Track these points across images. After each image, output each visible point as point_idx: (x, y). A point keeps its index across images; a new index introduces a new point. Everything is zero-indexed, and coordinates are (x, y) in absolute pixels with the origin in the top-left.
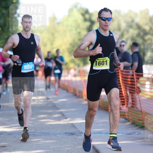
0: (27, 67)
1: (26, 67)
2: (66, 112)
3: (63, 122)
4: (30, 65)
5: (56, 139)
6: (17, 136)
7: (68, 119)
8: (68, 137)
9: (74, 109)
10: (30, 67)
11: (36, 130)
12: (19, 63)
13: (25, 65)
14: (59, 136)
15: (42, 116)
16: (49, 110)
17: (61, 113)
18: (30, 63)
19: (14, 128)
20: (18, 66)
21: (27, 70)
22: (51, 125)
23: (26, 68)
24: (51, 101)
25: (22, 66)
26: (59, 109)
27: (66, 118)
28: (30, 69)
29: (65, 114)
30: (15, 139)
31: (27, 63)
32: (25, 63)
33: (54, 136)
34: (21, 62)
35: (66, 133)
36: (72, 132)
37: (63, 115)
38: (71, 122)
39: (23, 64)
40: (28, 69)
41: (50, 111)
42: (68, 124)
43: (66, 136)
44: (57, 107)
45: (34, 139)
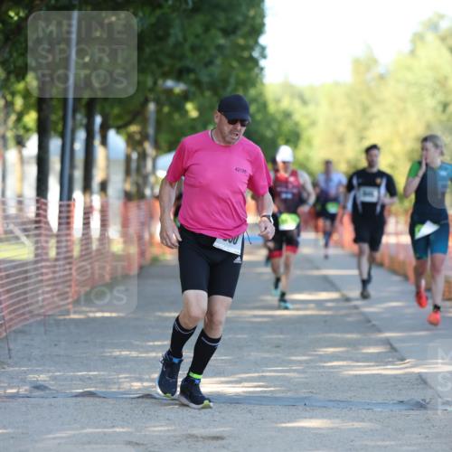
2: (402, 340)
3: (389, 371)
5: (370, 420)
7: (407, 361)
8: (407, 416)
11: (311, 392)
14: (379, 410)
15: (331, 350)
16: (351, 332)
17: (388, 342)
19: (246, 384)
22: (356, 376)
26: (380, 331)
29: (397, 345)
30: (250, 415)
33: (364, 411)
35: (402, 402)
36: (419, 400)
37: (394, 349)
38: (416, 370)
41: (354, 336)
42: (406, 374)
43: (400, 410)
44: (374, 325)
45: (305, 418)
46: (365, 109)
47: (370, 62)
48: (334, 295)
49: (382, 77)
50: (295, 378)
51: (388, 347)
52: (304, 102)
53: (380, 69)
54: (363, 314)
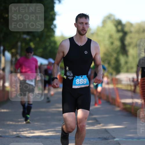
0: (80, 81)
1: (78, 81)
3: (96, 127)
4: (83, 79)
8: (101, 142)
9: (107, 116)
10: (84, 81)
12: (69, 76)
13: (77, 78)
18: (83, 76)
20: (69, 79)
21: (79, 85)
23: (78, 83)
25: (73, 79)
27: (100, 124)
28: (83, 84)
31: (80, 77)
32: (77, 77)
33: (88, 141)
34: (72, 75)
35: (100, 138)
37: (97, 121)
39: (75, 77)
40: (81, 83)
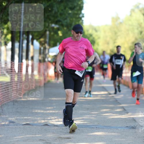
2: (127, 107)
3: (124, 116)
5: (117, 132)
6: (81, 128)
7: (129, 113)
8: (129, 131)
11: (99, 124)
14: (120, 129)
15: (105, 110)
16: (111, 104)
17: (123, 107)
19: (78, 121)
22: (113, 118)
24: (113, 97)
26: (120, 104)
29: (126, 109)
30: (79, 131)
35: (127, 127)
36: (133, 126)
37: (125, 110)
38: (132, 116)
42: (129, 118)
43: (127, 129)
44: (119, 102)
45: (97, 132)
46: (116, 33)
47: (117, 18)
48: (106, 93)
49: (121, 23)
50: (93, 119)
51: (123, 109)
52: (96, 31)
53: (121, 21)
54: (115, 98)
